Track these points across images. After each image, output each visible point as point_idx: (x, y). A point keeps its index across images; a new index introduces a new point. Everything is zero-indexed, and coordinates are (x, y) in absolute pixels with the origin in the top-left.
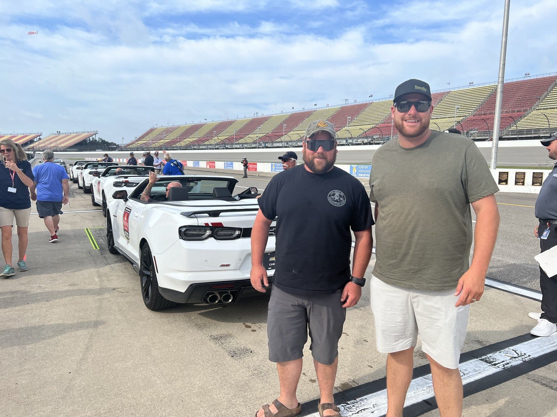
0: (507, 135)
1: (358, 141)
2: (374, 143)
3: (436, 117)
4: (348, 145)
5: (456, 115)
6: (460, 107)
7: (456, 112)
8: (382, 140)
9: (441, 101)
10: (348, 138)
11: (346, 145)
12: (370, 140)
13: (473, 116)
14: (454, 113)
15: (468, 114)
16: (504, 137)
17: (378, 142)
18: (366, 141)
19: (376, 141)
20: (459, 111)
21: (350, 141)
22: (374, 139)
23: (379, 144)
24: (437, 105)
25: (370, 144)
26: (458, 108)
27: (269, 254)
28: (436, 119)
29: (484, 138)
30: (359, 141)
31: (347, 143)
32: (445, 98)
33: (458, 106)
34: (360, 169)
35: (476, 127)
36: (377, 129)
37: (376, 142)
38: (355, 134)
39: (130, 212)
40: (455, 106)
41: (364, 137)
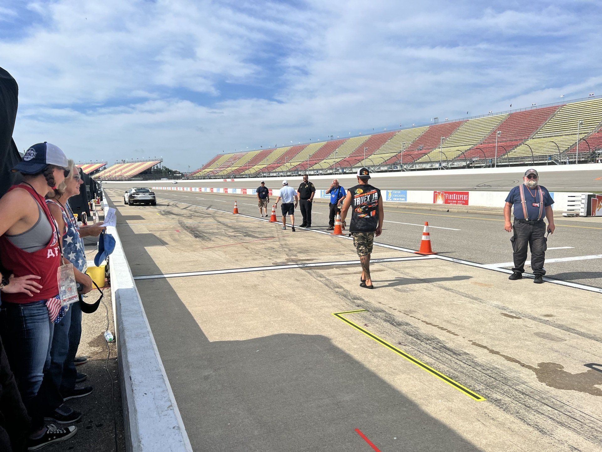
1: (453, 165)
2: (474, 166)
3: (548, 134)
4: (442, 169)
5: (579, 131)
6: (584, 122)
7: (580, 128)
8: (484, 163)
9: (554, 116)
10: (442, 161)
11: (440, 169)
12: (468, 163)
13: (598, 132)
14: (577, 129)
15: (591, 130)
17: (479, 165)
18: (464, 164)
19: (476, 164)
20: (582, 127)
21: (444, 164)
22: (474, 162)
23: (480, 168)
24: (550, 121)
25: (469, 167)
26: (581, 124)
28: (550, 137)
30: (456, 164)
31: (440, 167)
32: (558, 113)
33: (581, 120)
36: (476, 150)
37: (476, 165)
38: (450, 158)
40: (578, 121)
41: (460, 160)
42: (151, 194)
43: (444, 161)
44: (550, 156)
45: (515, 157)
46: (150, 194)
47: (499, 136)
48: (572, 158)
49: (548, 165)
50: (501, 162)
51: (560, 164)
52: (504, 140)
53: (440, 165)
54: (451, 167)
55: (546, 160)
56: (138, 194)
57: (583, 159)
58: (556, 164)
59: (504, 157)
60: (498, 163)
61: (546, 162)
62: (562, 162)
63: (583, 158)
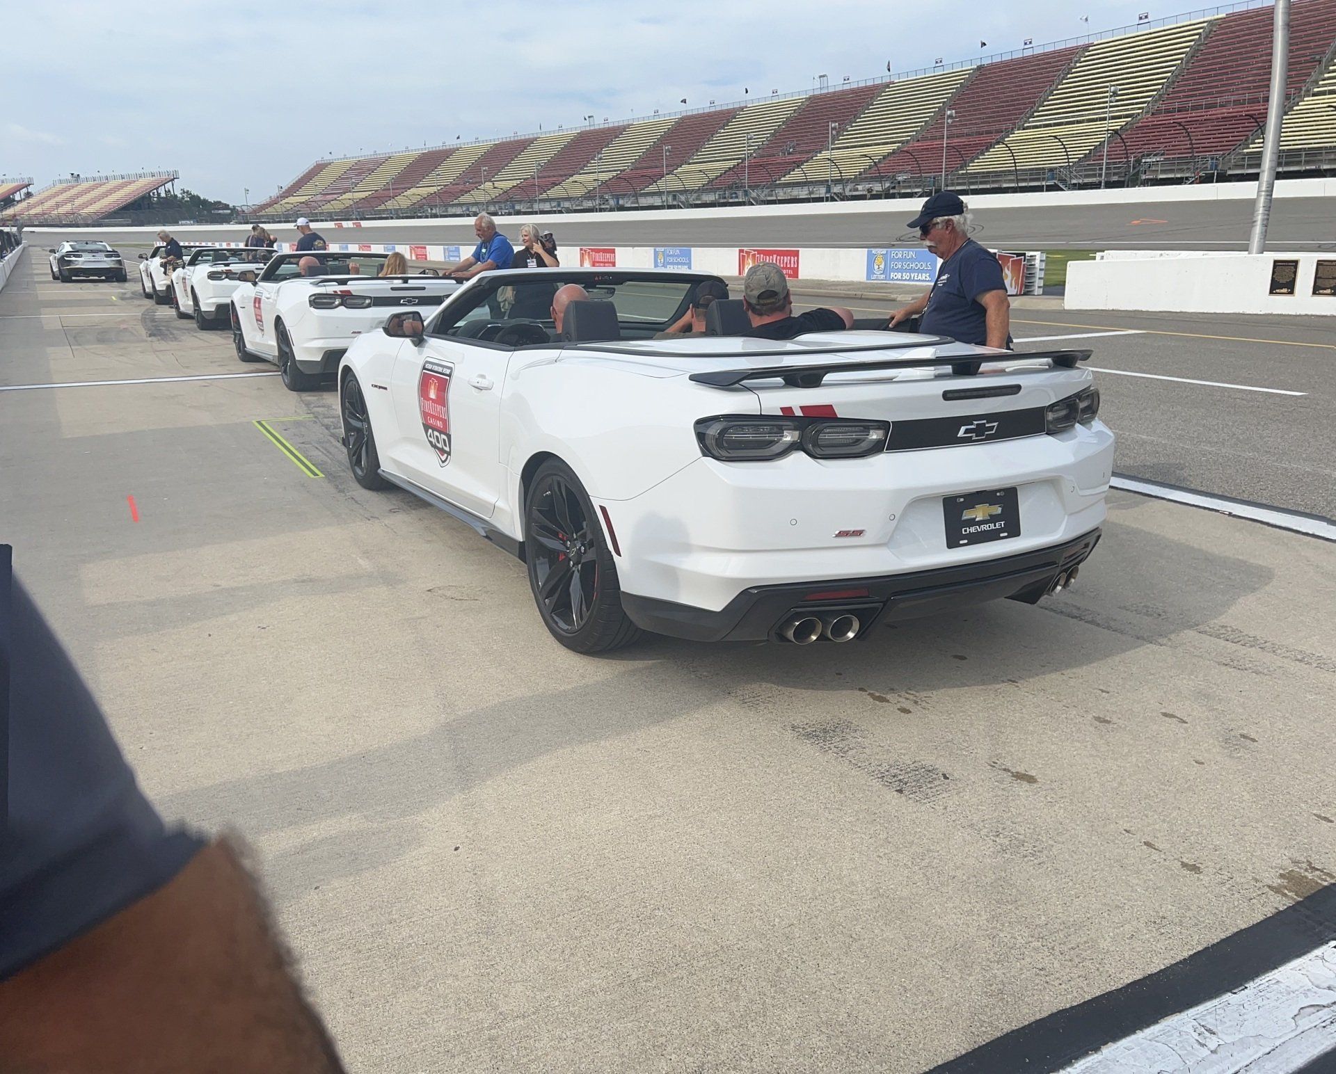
0: (1237, 166)
1: (857, 190)
2: (899, 194)
3: (1055, 119)
4: (833, 200)
5: (1110, 112)
6: (1120, 90)
7: (1111, 104)
8: (919, 186)
10: (832, 180)
11: (827, 199)
12: (887, 185)
13: (1153, 114)
14: (1106, 107)
15: (1139, 109)
16: (1230, 172)
17: (909, 191)
18: (877, 187)
19: (905, 187)
20: (1117, 101)
21: (837, 189)
22: (899, 182)
23: (910, 197)
24: (1060, 87)
25: (888, 195)
26: (1115, 94)
27: (962, 500)
28: (1056, 125)
29: (1179, 176)
30: (860, 187)
31: (828, 195)
32: (1078, 65)
33: (1114, 86)
34: (893, 259)
35: (1160, 145)
36: (904, 154)
37: (903, 191)
38: (850, 172)
39: (450, 376)
40: (1107, 87)
41: (872, 178)
42: (111, 256)
43: (837, 182)
44: (1051, 170)
45: (983, 173)
46: (107, 256)
47: (950, 121)
48: (1095, 176)
49: (1047, 190)
50: (953, 185)
51: (1069, 189)
52: (966, 131)
53: (828, 191)
54: (852, 196)
55: (1044, 179)
56: (79, 256)
57: (1115, 178)
58: (1062, 190)
59: (961, 172)
60: (947, 186)
61: (1044, 183)
62: (1075, 184)
63: (1115, 174)
